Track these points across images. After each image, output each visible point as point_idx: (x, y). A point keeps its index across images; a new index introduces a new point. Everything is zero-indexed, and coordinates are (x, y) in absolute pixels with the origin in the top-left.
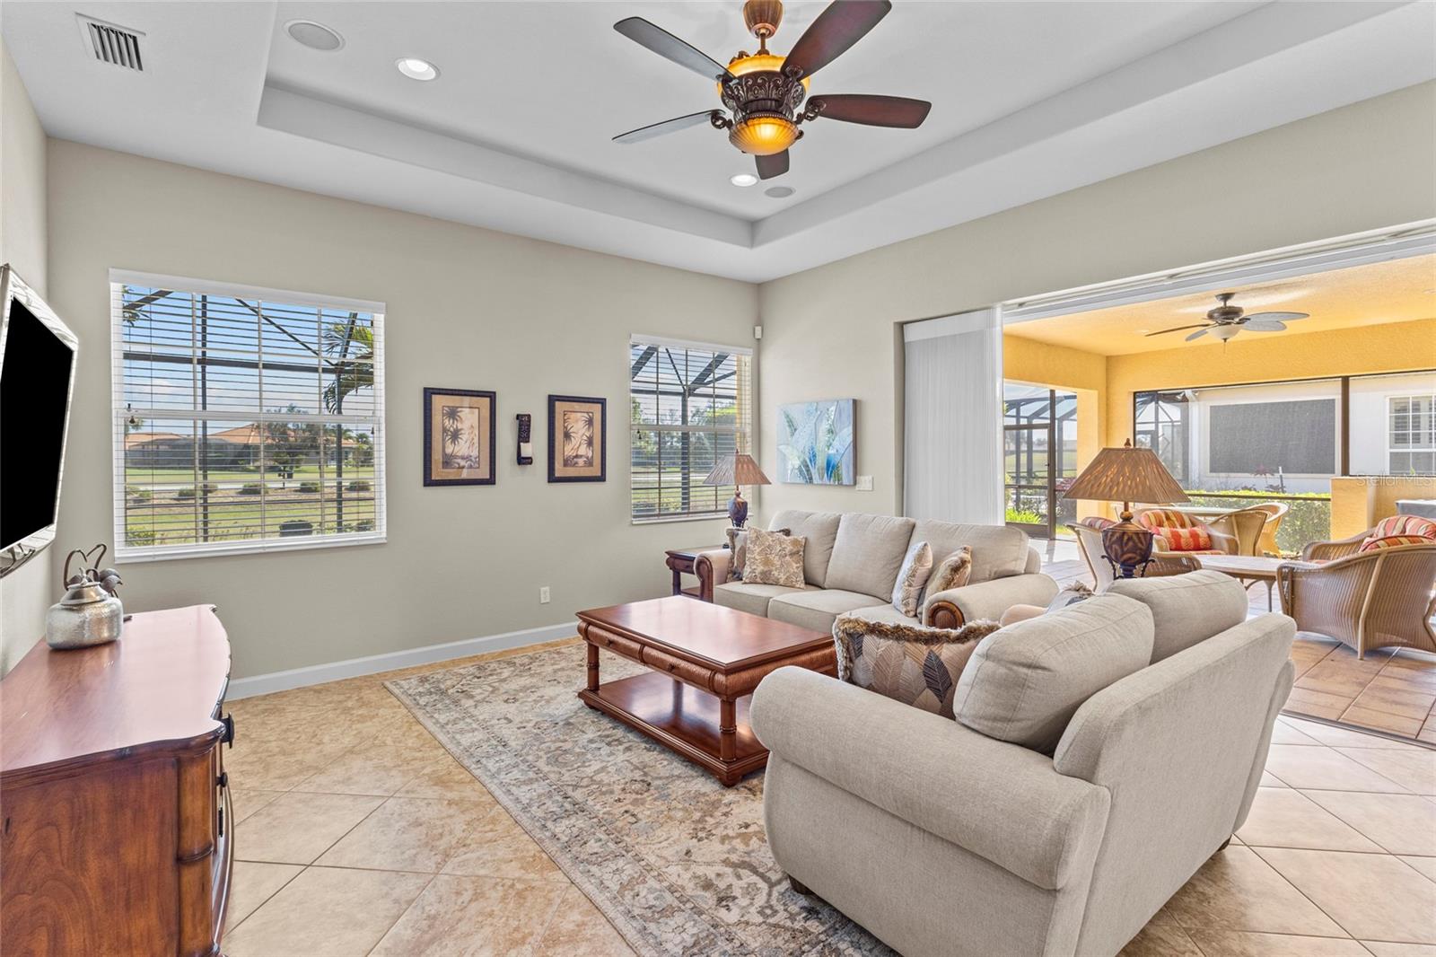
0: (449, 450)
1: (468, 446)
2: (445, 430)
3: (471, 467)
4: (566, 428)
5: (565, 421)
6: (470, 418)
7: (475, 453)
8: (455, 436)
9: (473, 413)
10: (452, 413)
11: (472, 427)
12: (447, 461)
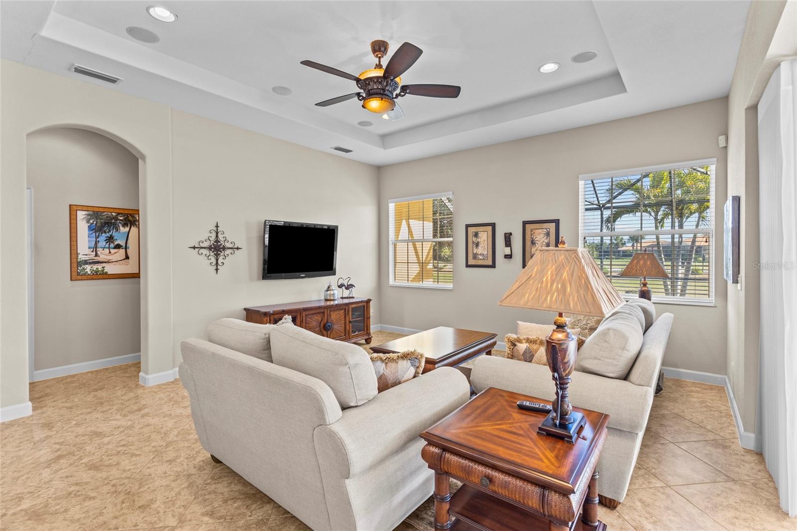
0: (475, 252)
1: (483, 249)
2: (473, 242)
3: (484, 259)
4: (533, 238)
5: (532, 235)
6: (484, 236)
7: (485, 253)
8: (477, 245)
9: (485, 234)
10: (476, 235)
11: (484, 240)
12: (475, 256)
